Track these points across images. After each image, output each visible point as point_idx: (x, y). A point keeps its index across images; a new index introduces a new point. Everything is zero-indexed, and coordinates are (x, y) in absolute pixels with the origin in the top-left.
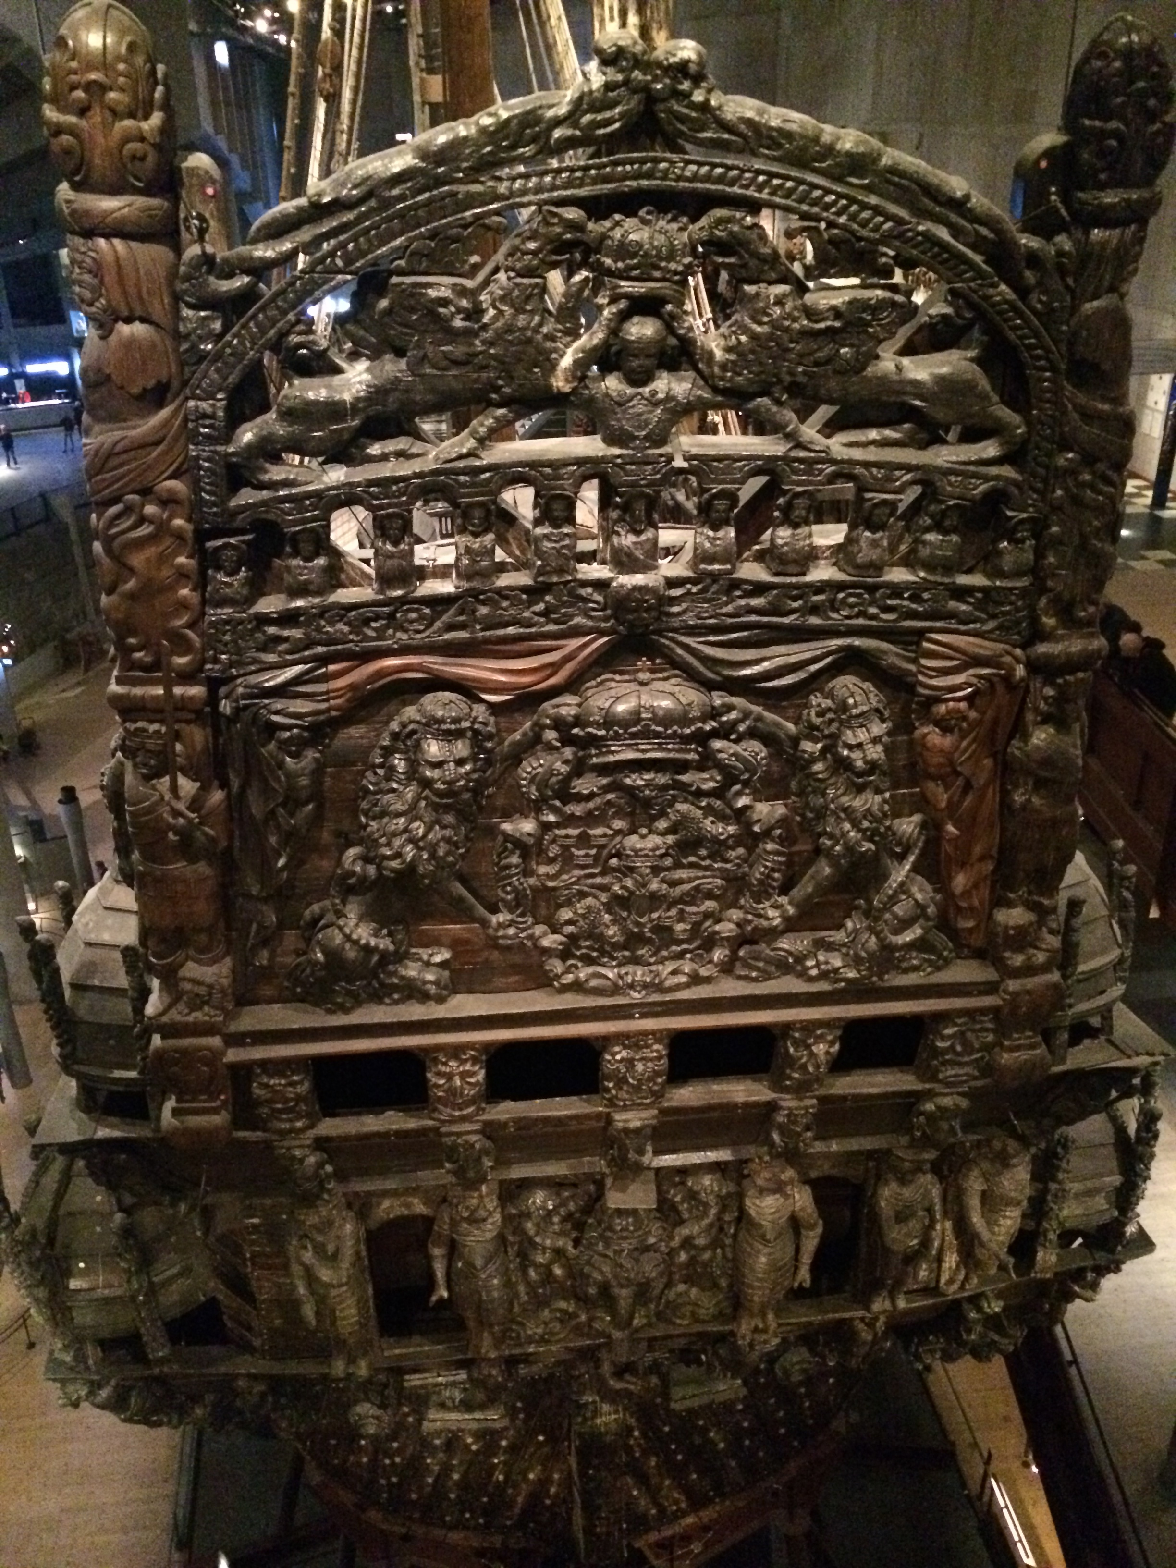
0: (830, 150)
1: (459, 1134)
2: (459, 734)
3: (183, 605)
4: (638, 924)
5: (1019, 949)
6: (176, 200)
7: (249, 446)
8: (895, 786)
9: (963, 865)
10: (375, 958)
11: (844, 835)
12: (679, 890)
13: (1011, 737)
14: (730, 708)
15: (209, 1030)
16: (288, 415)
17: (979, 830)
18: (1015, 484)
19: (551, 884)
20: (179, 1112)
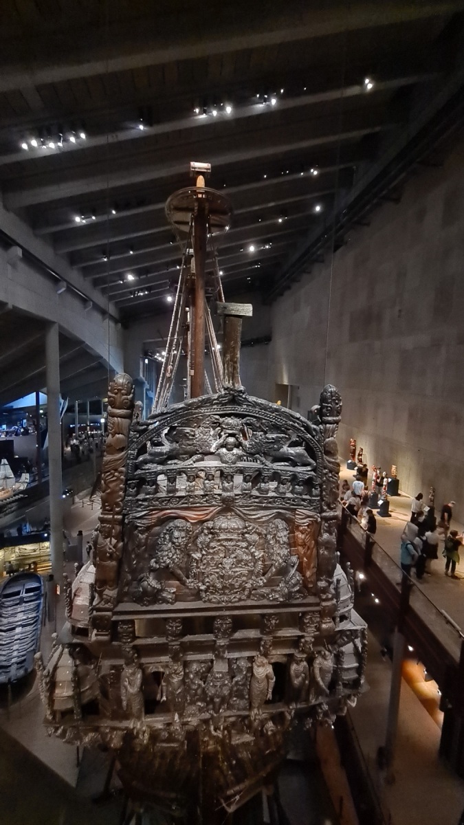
0: (271, 407)
1: (174, 646)
2: (183, 530)
3: (120, 496)
4: (225, 583)
5: (325, 594)
6: (133, 411)
7: (141, 461)
8: (290, 547)
9: (309, 569)
10: (156, 590)
11: (278, 560)
12: (236, 574)
13: (318, 536)
14: (250, 526)
15: (109, 610)
16: (151, 454)
17: (312, 560)
18: (315, 476)
19: (203, 571)
20: (97, 635)
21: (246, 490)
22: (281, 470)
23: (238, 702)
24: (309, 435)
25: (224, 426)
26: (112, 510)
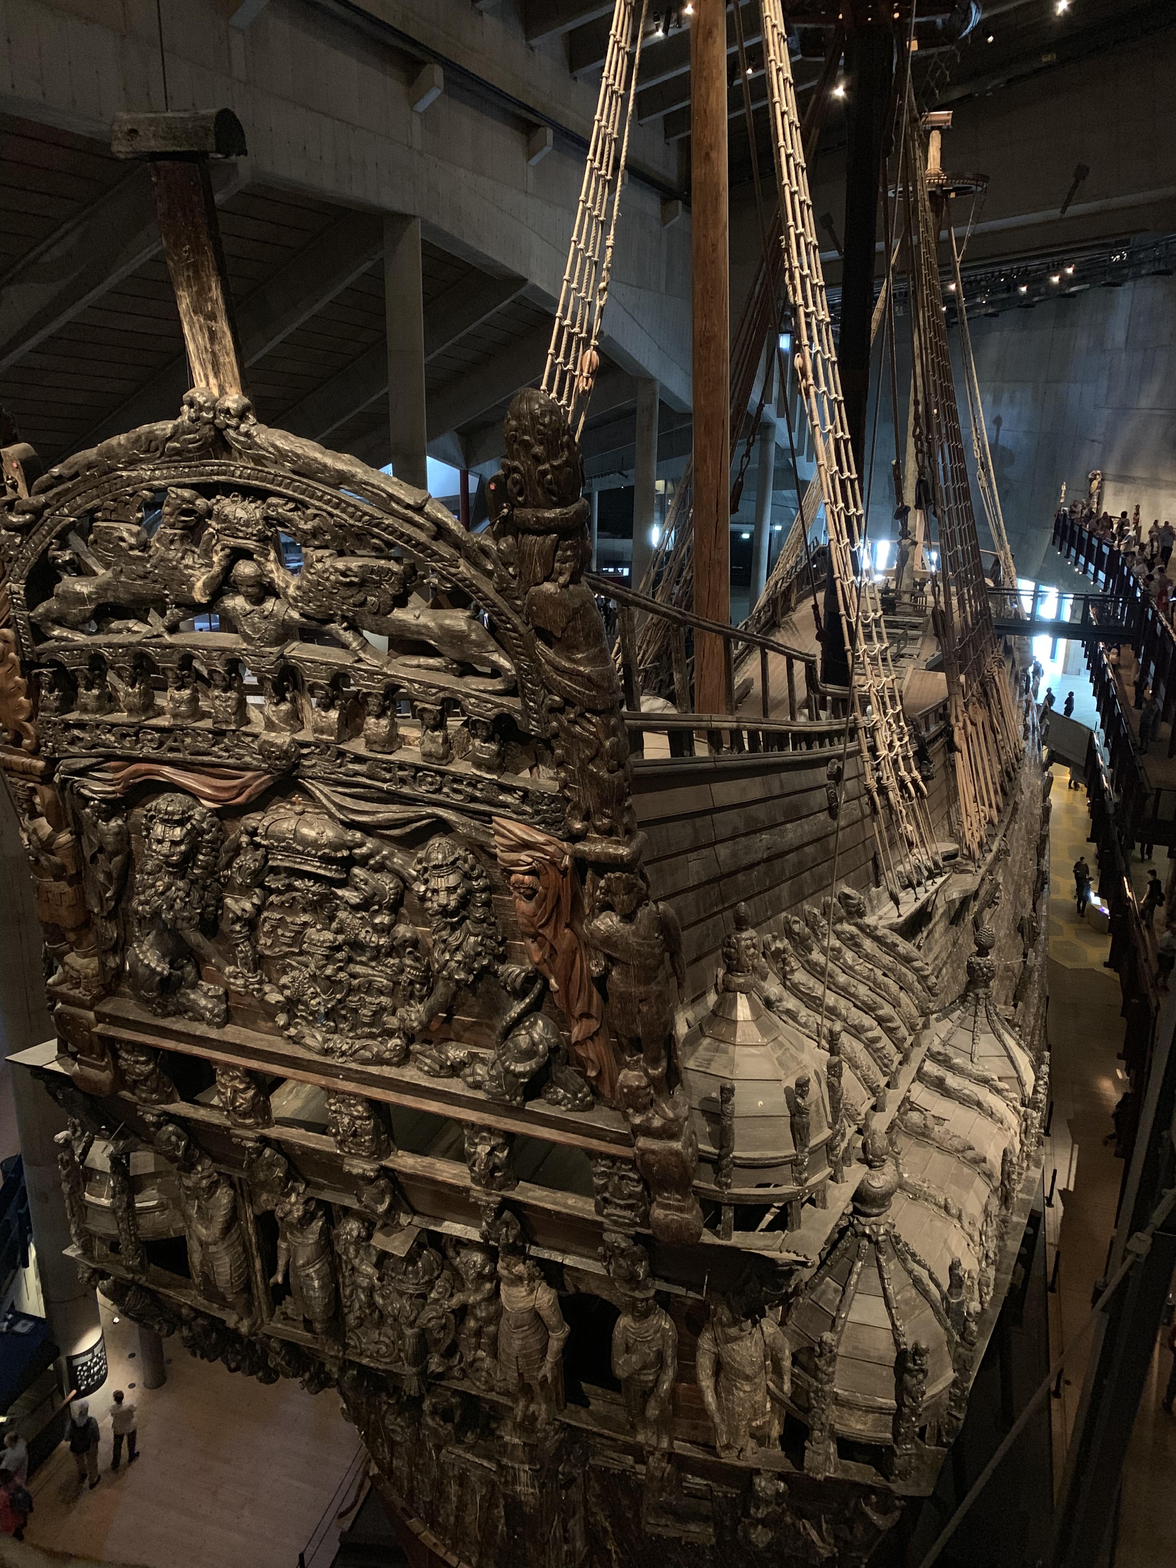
0: (327, 469)
1: (243, 1139)
3: (21, 706)
5: (638, 1108)
7: (40, 615)
8: (509, 937)
9: (571, 1018)
10: (160, 979)
12: (355, 982)
14: (361, 844)
15: (81, 1005)
16: (59, 597)
17: (574, 991)
18: (517, 711)
19: (267, 952)
20: (81, 1062)
21: (322, 733)
22: (411, 681)
23: (487, 1363)
24: (464, 569)
25: (214, 524)
26: (17, 741)
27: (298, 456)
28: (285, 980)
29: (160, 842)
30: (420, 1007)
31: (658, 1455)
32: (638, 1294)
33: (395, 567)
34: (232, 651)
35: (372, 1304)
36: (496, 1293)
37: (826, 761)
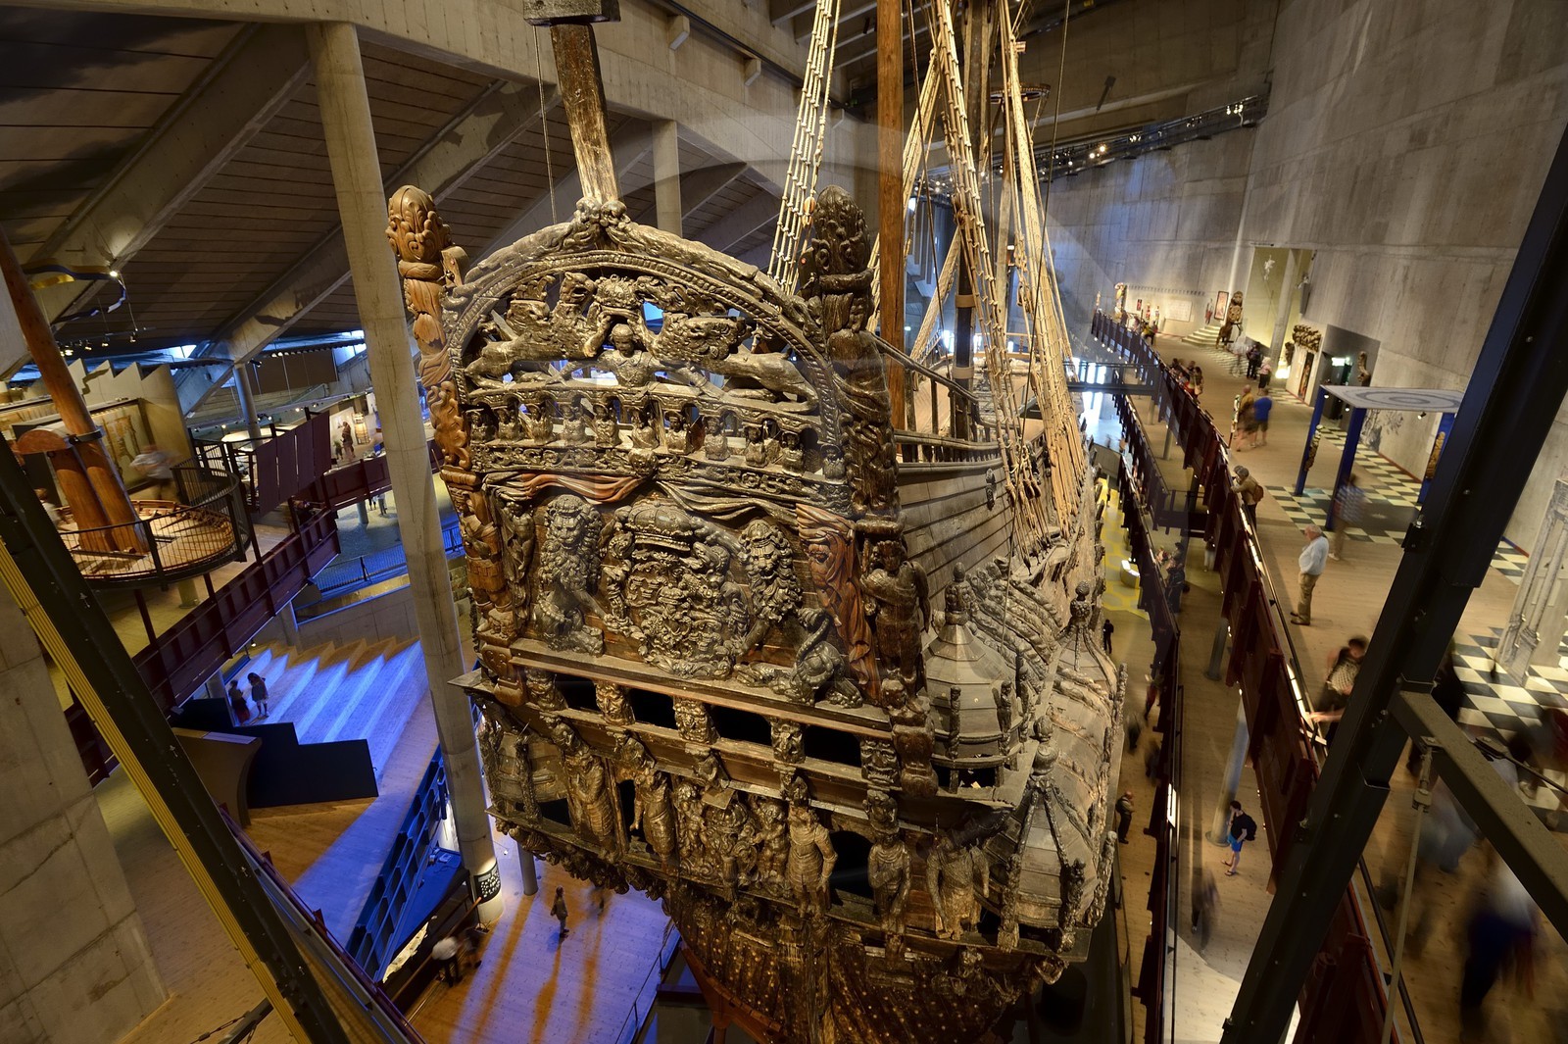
1: (614, 732)
2: (574, 515)
3: (459, 438)
5: (897, 706)
6: (440, 266)
7: (474, 370)
8: (807, 589)
9: (850, 645)
10: (558, 625)
12: (695, 623)
13: (858, 574)
14: (701, 527)
15: (501, 644)
16: (485, 357)
17: (853, 624)
18: (818, 426)
19: (633, 604)
20: (500, 684)
21: (675, 447)
22: (739, 407)
23: (779, 879)
24: (783, 322)
25: (598, 298)
26: (455, 462)
27: (662, 244)
28: (645, 623)
29: (559, 529)
30: (743, 639)
31: (895, 937)
32: (889, 832)
33: (732, 324)
34: (611, 391)
35: (698, 840)
36: (786, 831)
37: (984, 470)
